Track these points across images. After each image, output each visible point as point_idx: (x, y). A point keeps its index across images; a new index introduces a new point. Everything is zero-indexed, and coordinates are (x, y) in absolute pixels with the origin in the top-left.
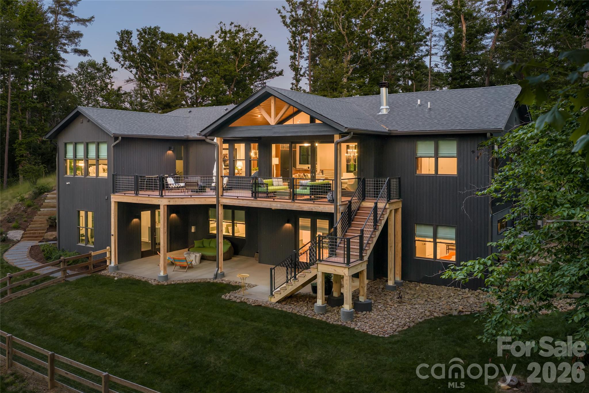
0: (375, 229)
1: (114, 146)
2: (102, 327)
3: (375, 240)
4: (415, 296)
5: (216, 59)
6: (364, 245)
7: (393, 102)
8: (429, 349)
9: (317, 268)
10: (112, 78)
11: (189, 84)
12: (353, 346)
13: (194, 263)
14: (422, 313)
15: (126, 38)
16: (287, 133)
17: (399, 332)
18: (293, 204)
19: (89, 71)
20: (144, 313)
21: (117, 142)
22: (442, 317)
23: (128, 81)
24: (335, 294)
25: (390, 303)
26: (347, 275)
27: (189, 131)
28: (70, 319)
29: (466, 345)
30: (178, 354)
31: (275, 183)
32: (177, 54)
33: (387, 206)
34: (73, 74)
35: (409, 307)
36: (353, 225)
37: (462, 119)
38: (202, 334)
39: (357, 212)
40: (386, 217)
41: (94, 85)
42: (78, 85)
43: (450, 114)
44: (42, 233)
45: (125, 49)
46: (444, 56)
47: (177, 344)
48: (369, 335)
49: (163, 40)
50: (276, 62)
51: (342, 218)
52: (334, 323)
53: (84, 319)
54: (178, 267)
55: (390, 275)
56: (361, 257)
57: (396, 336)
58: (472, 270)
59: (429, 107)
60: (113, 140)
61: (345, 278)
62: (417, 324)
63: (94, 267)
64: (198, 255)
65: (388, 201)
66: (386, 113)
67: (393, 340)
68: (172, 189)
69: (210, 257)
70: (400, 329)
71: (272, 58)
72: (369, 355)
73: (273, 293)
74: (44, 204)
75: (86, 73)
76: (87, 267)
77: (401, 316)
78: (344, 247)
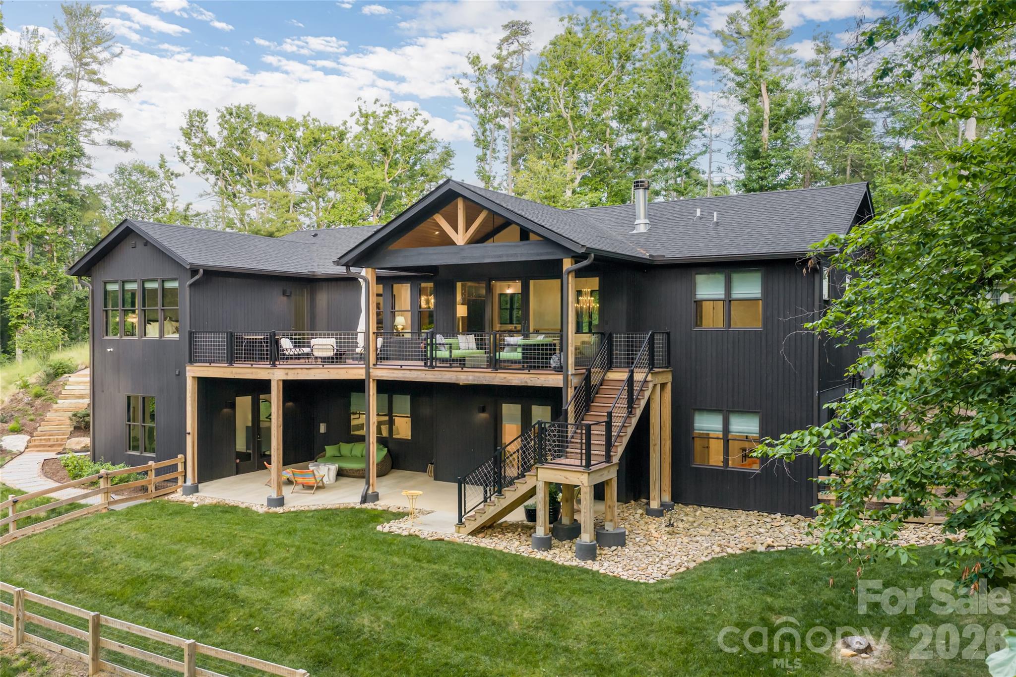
0: (630, 413)
1: (191, 286)
2: (176, 578)
3: (630, 431)
4: (695, 525)
5: (351, 159)
6: (613, 439)
7: (655, 215)
8: (722, 599)
9: (537, 476)
10: (174, 188)
11: (305, 201)
12: (598, 597)
13: (325, 480)
14: (707, 548)
15: (197, 124)
16: (484, 257)
17: (671, 576)
18: (494, 375)
19: (134, 178)
20: (248, 555)
21: (197, 277)
22: (741, 554)
23: (201, 196)
24: (565, 521)
25: (655, 534)
26: (586, 484)
27: (315, 264)
28: (120, 566)
29: (781, 593)
30: (308, 614)
31: (462, 345)
32: (284, 149)
33: (649, 378)
34: (106, 183)
35: (686, 540)
36: (593, 409)
37: (770, 236)
38: (348, 584)
39: (599, 389)
40: (647, 394)
41: (142, 203)
42: (115, 202)
43: (749, 230)
44: (62, 439)
45: (197, 141)
46: (732, 153)
47: (305, 600)
48: (623, 580)
49: (261, 127)
50: (451, 167)
51: (576, 397)
52: (565, 563)
53: (145, 566)
54: (301, 487)
55: (654, 493)
56: (608, 458)
57: (666, 581)
58: (800, 444)
59: (715, 220)
60: (189, 274)
61: (583, 490)
62: (700, 564)
63: (156, 489)
64: (334, 468)
65: (651, 369)
66: (645, 231)
67: (663, 587)
68: (290, 358)
69: (352, 470)
70: (673, 571)
71: (445, 160)
72: (625, 610)
73: (463, 520)
74: (63, 392)
75: (128, 183)
76: (144, 489)
77: (674, 553)
78: (582, 443)
